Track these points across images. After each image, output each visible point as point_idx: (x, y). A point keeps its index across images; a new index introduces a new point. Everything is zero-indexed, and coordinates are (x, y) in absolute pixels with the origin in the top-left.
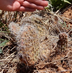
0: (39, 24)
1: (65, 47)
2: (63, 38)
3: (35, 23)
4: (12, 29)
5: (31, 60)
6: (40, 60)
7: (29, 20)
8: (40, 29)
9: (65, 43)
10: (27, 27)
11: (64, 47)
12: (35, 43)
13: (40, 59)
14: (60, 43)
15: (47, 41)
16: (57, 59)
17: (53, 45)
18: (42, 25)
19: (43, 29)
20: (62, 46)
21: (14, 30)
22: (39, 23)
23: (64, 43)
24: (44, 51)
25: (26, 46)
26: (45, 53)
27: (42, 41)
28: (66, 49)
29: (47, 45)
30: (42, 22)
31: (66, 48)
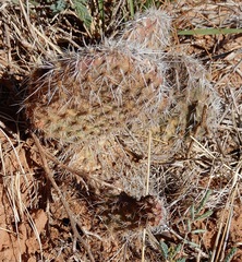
0: (185, 122)
1: (116, 225)
2: (144, 212)
3: (186, 106)
4: (141, 23)
5: (44, 112)
6: (56, 148)
7: (192, 78)
8: (169, 131)
9: (129, 223)
10: (153, 69)
11: (117, 222)
12: (107, 113)
13: (60, 147)
14: (125, 204)
15: (129, 162)
16: (71, 205)
17: (112, 179)
18: (187, 135)
19: (171, 139)
20: (116, 212)
21: (138, 30)
22: (190, 122)
23: (129, 220)
24: (91, 156)
25: (83, 81)
26: (85, 161)
27: (124, 146)
28: (111, 229)
29: (114, 164)
30: (194, 130)
31: (116, 230)
